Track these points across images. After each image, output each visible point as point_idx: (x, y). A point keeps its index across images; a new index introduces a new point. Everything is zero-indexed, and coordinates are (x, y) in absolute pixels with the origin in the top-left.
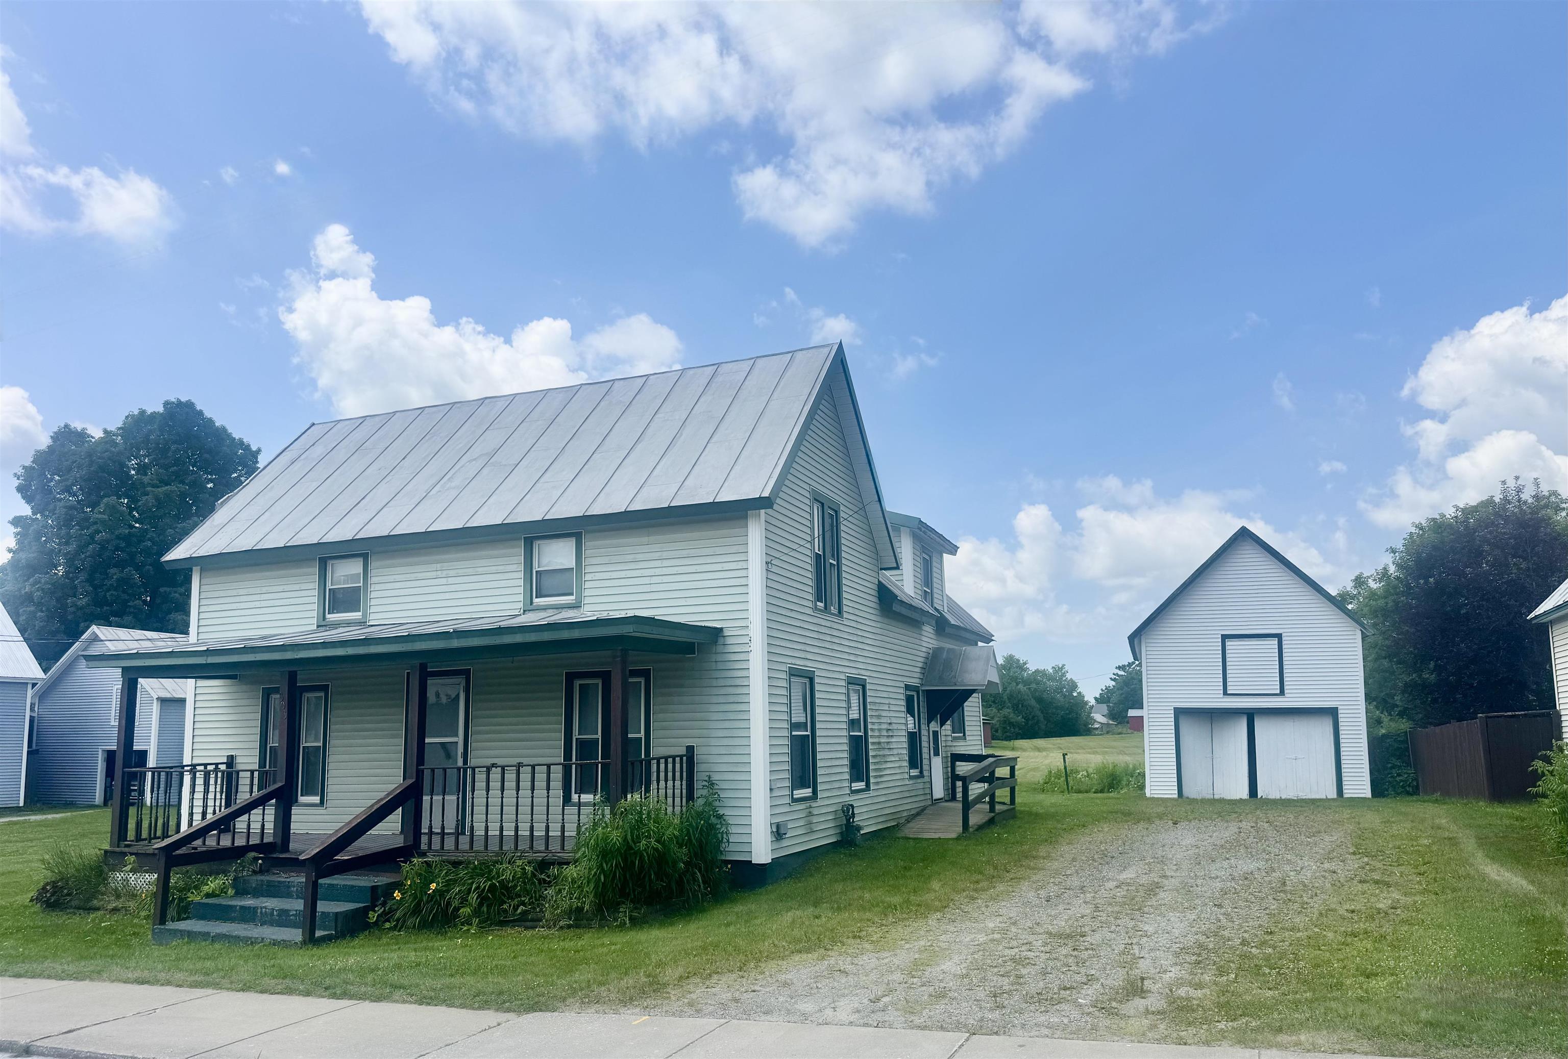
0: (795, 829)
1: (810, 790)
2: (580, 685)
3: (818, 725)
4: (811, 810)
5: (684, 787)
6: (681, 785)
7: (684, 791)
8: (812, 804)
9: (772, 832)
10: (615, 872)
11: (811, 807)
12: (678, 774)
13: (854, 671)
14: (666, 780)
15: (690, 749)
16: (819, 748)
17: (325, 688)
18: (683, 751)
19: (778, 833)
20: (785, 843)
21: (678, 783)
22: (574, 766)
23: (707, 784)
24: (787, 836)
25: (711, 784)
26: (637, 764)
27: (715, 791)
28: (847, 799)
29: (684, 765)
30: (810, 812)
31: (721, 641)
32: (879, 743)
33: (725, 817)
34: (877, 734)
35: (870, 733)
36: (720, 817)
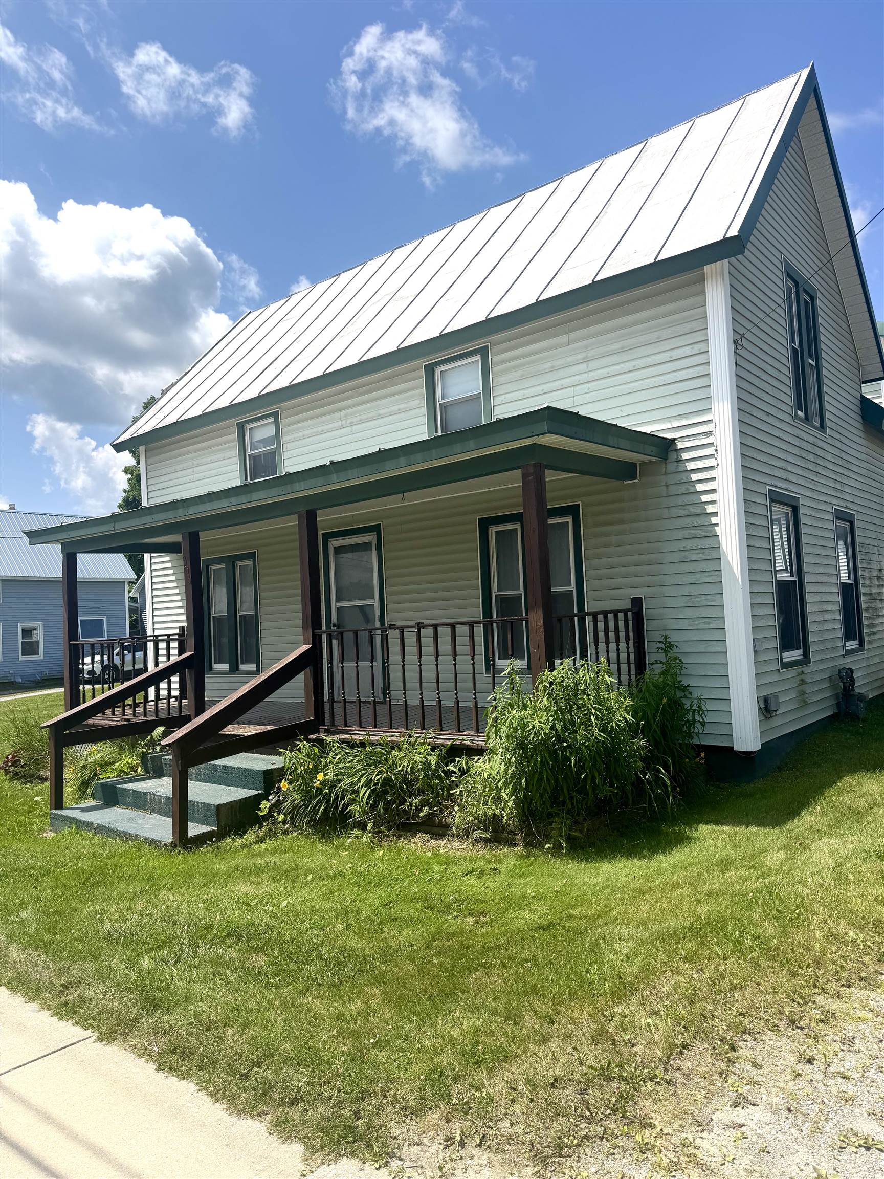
0: (787, 702)
1: (800, 652)
2: (496, 532)
3: (806, 569)
4: (803, 677)
5: (632, 650)
6: (628, 648)
7: (632, 656)
8: (803, 669)
9: (760, 709)
10: (541, 772)
11: (803, 673)
12: (622, 634)
13: (841, 503)
14: (607, 642)
15: (637, 603)
16: (809, 598)
17: (252, 556)
18: (627, 605)
19: (767, 708)
20: (776, 722)
21: (623, 645)
22: (495, 625)
23: (663, 646)
24: (778, 713)
25: (668, 646)
26: (565, 621)
27: (675, 655)
28: (841, 662)
29: (630, 623)
30: (802, 680)
31: (672, 456)
32: (870, 594)
33: (691, 690)
34: (867, 582)
35: (861, 581)
36: (685, 689)
